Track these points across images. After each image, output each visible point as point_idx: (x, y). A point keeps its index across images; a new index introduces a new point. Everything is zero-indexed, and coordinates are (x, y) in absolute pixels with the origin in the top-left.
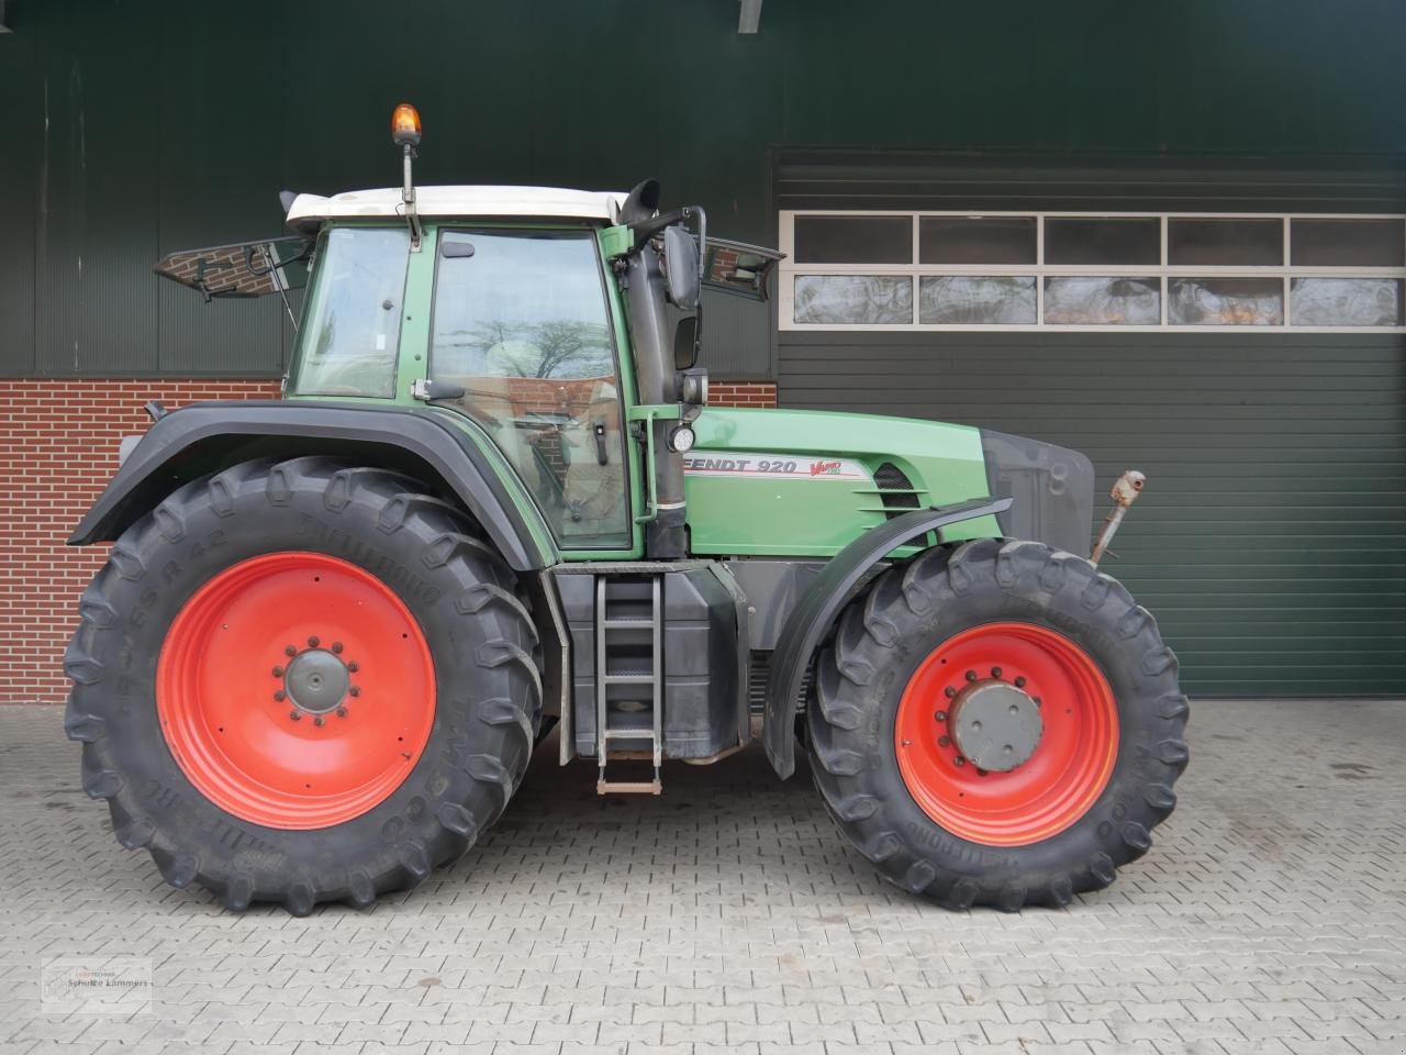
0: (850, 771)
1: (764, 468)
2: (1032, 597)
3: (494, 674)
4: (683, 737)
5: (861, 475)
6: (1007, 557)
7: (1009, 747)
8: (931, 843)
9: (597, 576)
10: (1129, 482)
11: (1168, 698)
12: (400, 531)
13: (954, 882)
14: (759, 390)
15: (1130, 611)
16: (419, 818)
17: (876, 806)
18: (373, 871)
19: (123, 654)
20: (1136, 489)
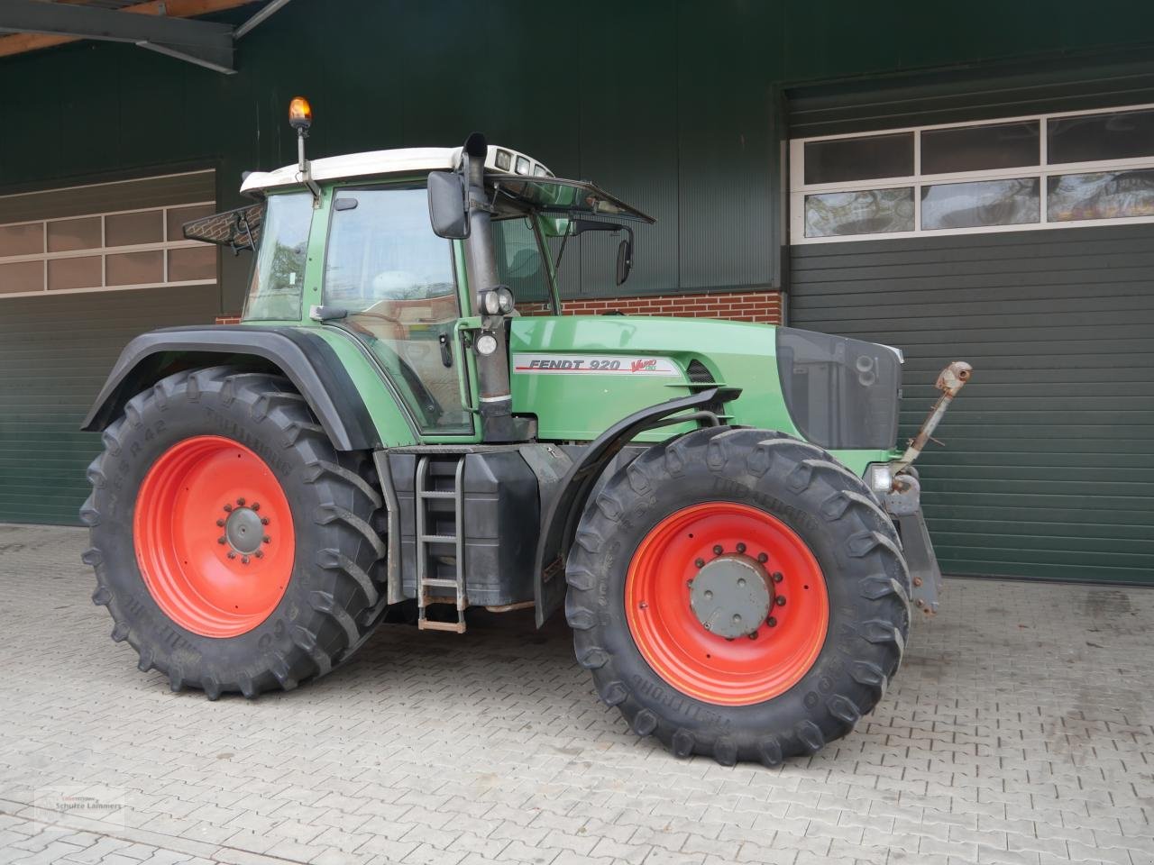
0: (585, 626)
1: (595, 366)
2: (740, 480)
3: (327, 530)
4: (478, 588)
5: (672, 372)
6: (716, 443)
7: (737, 615)
8: (653, 695)
9: (419, 456)
10: (954, 372)
11: (873, 580)
12: (265, 421)
13: (674, 731)
14: (763, 299)
15: (836, 495)
16: (281, 636)
17: (607, 658)
18: (253, 671)
19: (111, 506)
20: (961, 380)
